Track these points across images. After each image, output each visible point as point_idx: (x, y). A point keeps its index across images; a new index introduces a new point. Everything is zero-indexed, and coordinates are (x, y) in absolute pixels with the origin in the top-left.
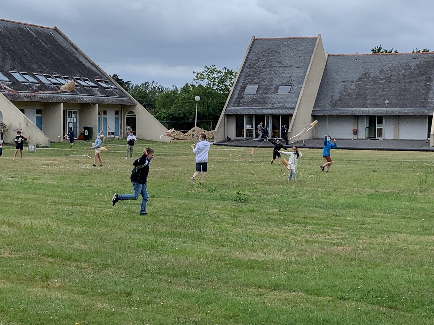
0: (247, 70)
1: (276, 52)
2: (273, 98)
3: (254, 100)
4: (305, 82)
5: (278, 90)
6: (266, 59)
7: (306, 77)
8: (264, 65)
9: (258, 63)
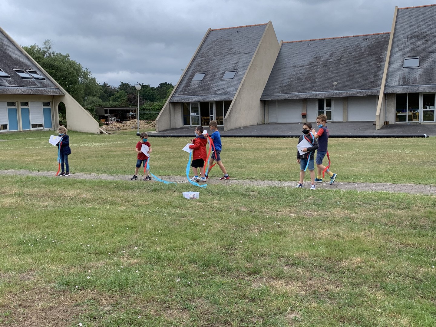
1: (228, 40)
3: (199, 87)
5: (223, 76)
7: (252, 62)
9: (210, 52)
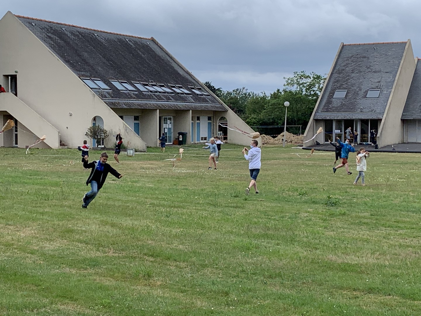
0: (335, 75)
1: (365, 57)
2: (362, 103)
3: (342, 105)
4: (394, 87)
5: (367, 95)
6: (355, 64)
7: (396, 82)
8: (352, 70)
9: (347, 68)
